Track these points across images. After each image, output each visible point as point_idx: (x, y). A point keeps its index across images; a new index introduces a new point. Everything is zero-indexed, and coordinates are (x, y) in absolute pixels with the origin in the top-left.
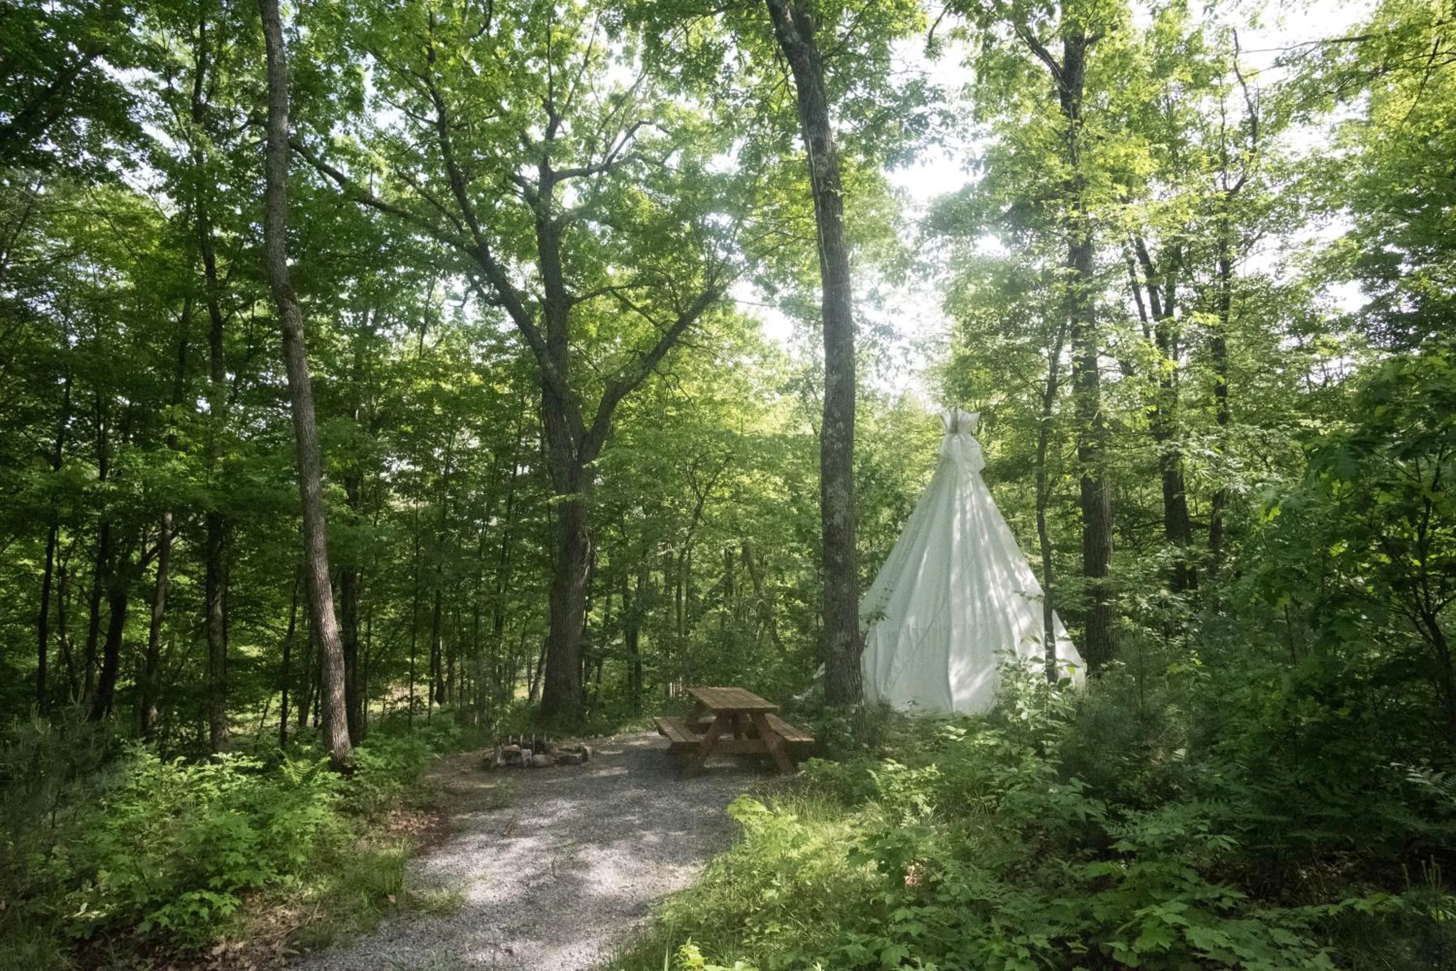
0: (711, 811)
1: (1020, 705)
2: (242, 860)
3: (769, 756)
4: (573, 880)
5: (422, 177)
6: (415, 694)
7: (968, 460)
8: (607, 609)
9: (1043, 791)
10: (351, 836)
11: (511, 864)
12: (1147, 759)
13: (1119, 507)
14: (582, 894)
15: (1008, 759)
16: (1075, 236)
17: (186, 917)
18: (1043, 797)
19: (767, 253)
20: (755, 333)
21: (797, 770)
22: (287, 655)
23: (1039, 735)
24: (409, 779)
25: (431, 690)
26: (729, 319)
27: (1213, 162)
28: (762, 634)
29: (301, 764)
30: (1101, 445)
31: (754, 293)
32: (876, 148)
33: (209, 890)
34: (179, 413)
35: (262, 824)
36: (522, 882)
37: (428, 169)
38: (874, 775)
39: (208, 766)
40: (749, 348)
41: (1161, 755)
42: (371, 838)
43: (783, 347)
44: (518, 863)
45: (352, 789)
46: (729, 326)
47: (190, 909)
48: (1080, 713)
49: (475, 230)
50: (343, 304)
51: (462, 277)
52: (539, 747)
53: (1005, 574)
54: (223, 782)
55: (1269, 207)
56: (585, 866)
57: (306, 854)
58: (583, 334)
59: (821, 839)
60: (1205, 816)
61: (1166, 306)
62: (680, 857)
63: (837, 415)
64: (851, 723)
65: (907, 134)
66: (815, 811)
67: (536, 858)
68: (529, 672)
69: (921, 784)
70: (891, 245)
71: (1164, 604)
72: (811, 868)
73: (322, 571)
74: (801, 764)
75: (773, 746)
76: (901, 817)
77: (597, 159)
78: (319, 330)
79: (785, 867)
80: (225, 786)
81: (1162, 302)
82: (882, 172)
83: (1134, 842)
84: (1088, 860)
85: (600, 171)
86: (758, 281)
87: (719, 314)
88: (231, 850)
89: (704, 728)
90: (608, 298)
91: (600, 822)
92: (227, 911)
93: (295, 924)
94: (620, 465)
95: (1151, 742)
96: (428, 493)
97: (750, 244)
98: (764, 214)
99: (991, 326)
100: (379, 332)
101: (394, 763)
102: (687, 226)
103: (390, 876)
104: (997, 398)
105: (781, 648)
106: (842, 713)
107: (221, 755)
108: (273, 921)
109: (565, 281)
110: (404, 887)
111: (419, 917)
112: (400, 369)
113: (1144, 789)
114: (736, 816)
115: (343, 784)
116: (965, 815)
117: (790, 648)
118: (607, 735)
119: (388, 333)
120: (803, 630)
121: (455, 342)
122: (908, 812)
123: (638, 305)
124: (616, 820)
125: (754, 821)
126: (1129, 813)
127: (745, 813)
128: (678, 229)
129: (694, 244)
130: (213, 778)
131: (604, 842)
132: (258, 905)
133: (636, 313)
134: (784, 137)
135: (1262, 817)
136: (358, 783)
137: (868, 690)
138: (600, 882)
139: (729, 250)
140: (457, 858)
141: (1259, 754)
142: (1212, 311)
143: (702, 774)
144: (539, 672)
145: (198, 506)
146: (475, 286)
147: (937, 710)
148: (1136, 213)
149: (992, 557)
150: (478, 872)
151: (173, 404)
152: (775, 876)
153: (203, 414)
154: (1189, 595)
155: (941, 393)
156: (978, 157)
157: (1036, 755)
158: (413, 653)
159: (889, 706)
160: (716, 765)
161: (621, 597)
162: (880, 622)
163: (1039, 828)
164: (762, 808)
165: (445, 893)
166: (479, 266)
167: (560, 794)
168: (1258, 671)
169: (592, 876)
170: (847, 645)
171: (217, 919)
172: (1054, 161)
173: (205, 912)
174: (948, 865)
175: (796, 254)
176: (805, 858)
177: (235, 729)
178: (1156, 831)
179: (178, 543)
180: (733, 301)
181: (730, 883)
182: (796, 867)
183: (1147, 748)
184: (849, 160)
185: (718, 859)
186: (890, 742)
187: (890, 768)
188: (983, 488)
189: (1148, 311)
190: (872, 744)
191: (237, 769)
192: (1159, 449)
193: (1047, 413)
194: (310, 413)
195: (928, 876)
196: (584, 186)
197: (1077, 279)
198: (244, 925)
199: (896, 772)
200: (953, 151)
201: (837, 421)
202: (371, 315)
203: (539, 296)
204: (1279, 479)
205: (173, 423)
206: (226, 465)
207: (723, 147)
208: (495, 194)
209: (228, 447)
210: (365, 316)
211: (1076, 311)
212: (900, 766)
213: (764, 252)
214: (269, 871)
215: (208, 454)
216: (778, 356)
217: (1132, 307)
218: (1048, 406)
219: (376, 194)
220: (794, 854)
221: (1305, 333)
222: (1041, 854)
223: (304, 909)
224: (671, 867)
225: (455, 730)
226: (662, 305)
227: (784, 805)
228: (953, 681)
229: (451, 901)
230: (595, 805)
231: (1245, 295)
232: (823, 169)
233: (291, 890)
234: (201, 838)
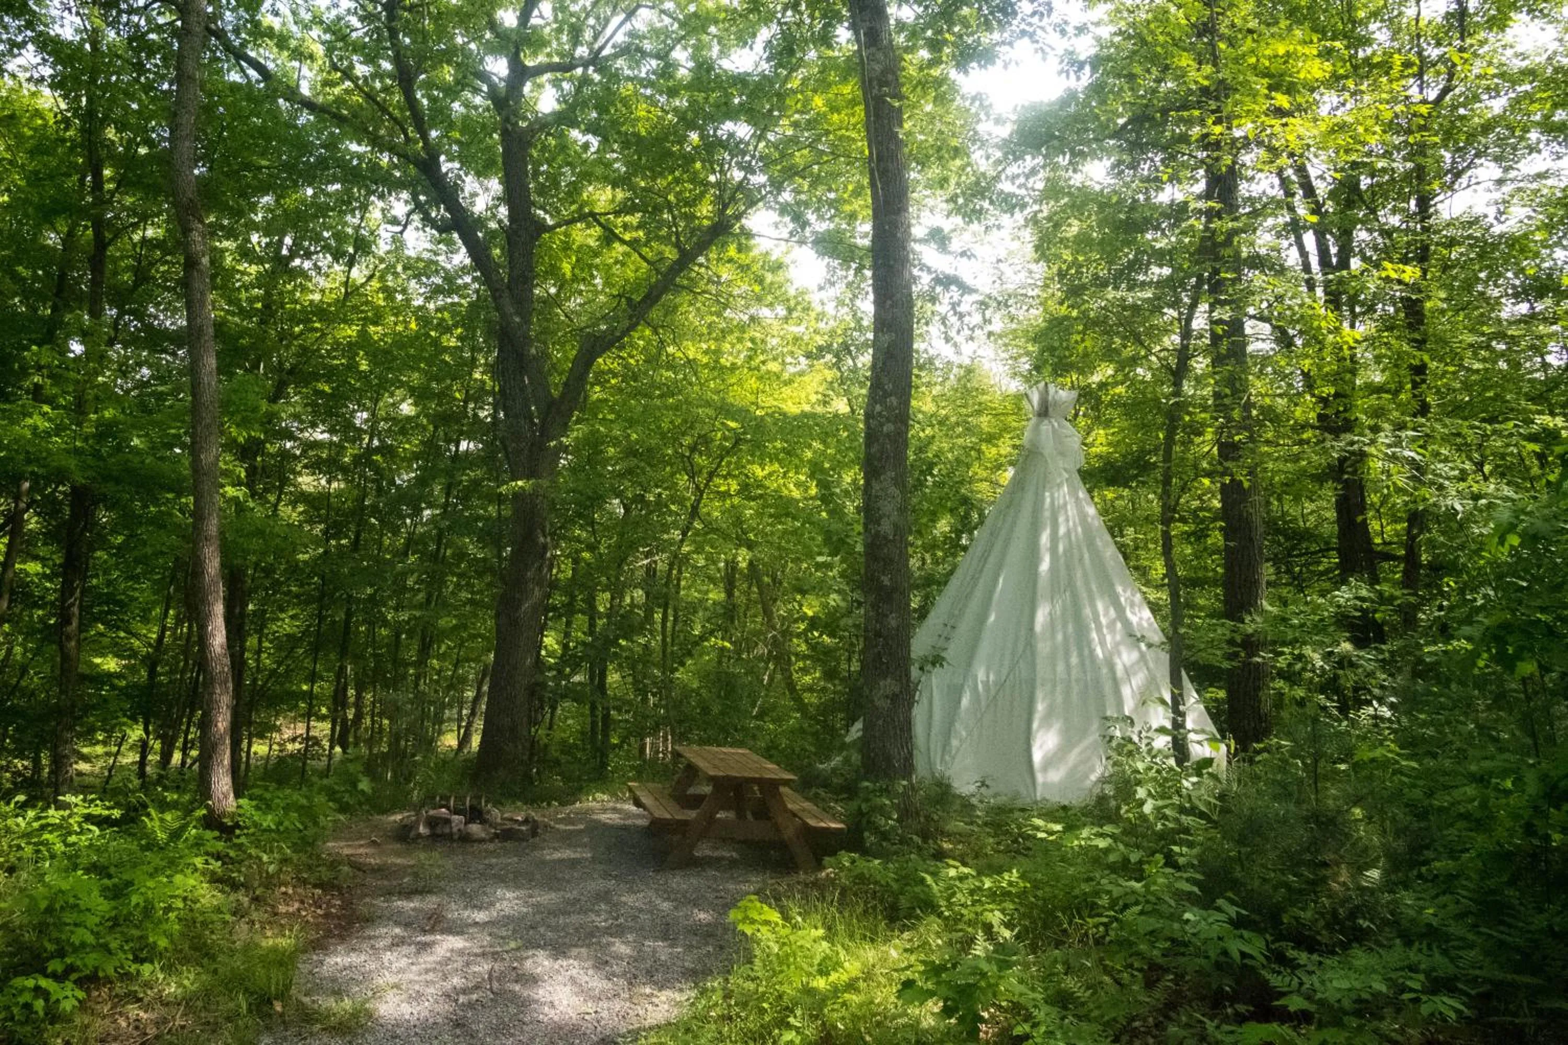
0: (702, 916)
1: (1141, 793)
2: (90, 939)
3: (782, 846)
4: (514, 998)
5: (361, 70)
6: (312, 733)
7: (1062, 454)
8: (567, 635)
9: (1175, 917)
10: (228, 917)
11: (434, 970)
12: (1324, 880)
13: (1274, 527)
14: (527, 1019)
15: (1125, 868)
16: (1217, 159)
17: (16, 1010)
18: (1176, 926)
19: (796, 174)
20: (780, 277)
21: (821, 867)
22: (152, 673)
23: (1167, 837)
24: (304, 844)
25: (333, 730)
26: (743, 258)
27: (1407, 64)
28: (771, 679)
29: (168, 817)
30: (1251, 439)
31: (776, 225)
32: (945, 42)
33: (46, 976)
34: (46, 356)
35: (117, 893)
36: (449, 996)
37: (370, 60)
38: (929, 879)
39: (51, 812)
40: (770, 298)
41: (1344, 875)
42: (252, 922)
43: (815, 298)
44: (443, 968)
45: (232, 854)
46: (744, 268)
47: (21, 1000)
48: (1225, 811)
49: (424, 136)
50: (255, 227)
51: (405, 195)
52: (476, 814)
53: (1112, 613)
54: (70, 834)
55: (1487, 128)
56: (533, 980)
57: (169, 935)
58: (553, 271)
59: (858, 965)
60: (1413, 969)
61: (1338, 255)
62: (659, 977)
63: (889, 387)
64: (897, 807)
65: (987, 26)
66: (849, 925)
67: (468, 964)
68: (460, 713)
69: (996, 896)
70: (963, 168)
71: (1344, 662)
72: (844, 1004)
73: (213, 565)
74: (827, 860)
75: (789, 832)
76: (970, 941)
77: (582, 51)
78: (222, 258)
79: (808, 1000)
80: (73, 839)
81: (1333, 250)
82: (953, 74)
83: (1308, 998)
84: (1241, 1019)
85: (586, 67)
86: (784, 209)
87: (732, 251)
88: (76, 925)
89: (696, 801)
90: (589, 226)
91: (553, 921)
92: (67, 1005)
93: (152, 1031)
94: (594, 443)
95: (1329, 857)
96: (344, 470)
97: (775, 162)
98: (795, 125)
99: (1096, 277)
100: (297, 262)
101: (286, 823)
102: (694, 137)
103: (276, 975)
104: (1104, 372)
105: (798, 699)
106: (886, 791)
107: (69, 798)
108: (124, 1024)
109: (533, 204)
110: (293, 991)
111: (311, 1034)
112: (320, 311)
113: (1322, 923)
114: (740, 927)
115: (220, 846)
116: (1058, 944)
117: (810, 699)
118: (562, 804)
119: (307, 265)
120: (830, 675)
121: (390, 277)
122: (980, 935)
123: (627, 237)
124: (574, 919)
125: (765, 933)
126: (1303, 957)
127: (753, 922)
128: (682, 140)
129: (703, 161)
130: (57, 827)
131: (559, 950)
132: (105, 1002)
133: (625, 248)
134: (825, 26)
135: (1499, 975)
136: (240, 847)
137: (919, 762)
138: (552, 1005)
139: (749, 169)
140: (363, 958)
141: (1491, 883)
142: (1405, 260)
143: (691, 863)
144: (473, 713)
145: (60, 476)
146: (419, 207)
147: (1016, 796)
148: (1302, 131)
149: (1094, 587)
150: (392, 979)
151: (39, 345)
152: (792, 1011)
153: (77, 359)
154: (1382, 652)
155: (1025, 365)
156: (1082, 58)
157: (1166, 865)
158: (313, 678)
159: (949, 786)
160: (708, 853)
161: (586, 618)
162: (938, 669)
163: (1167, 970)
164: (775, 916)
165: (347, 1004)
166: (427, 183)
167: (502, 880)
168: (1487, 764)
169: (541, 993)
170: (894, 698)
171: (54, 1016)
172: (1185, 60)
173: (39, 1004)
174: (1040, 1014)
175: (835, 175)
176: (836, 991)
177: (83, 766)
178: (1345, 985)
179: (32, 522)
180: (749, 235)
181: (730, 1018)
182: (824, 1001)
183: (1325, 865)
184: (908, 57)
185: (715, 983)
186: (949, 835)
187: (952, 873)
188: (1082, 494)
189: (1314, 261)
190: (925, 836)
191: (88, 818)
192: (1337, 447)
193: (1177, 394)
194: (211, 362)
195: (1011, 1028)
196: (566, 86)
197: (1219, 215)
198: (87, 1027)
199: (962, 878)
200: (1047, 50)
201: (887, 395)
202: (288, 241)
203: (500, 222)
204: (1511, 494)
205: (39, 368)
206: (99, 423)
207: (744, 39)
208: (452, 92)
209: (103, 401)
210: (281, 242)
211: (1217, 258)
212: (966, 870)
213: (792, 172)
214: (121, 955)
215: (79, 409)
216: (807, 309)
217: (1292, 257)
218: (1177, 384)
219: (305, 90)
220: (820, 983)
221: (1541, 296)
222: (1169, 1008)
223: (163, 1011)
224: (648, 991)
225: (364, 785)
226: (658, 238)
227: (805, 915)
228: (1037, 756)
229: (355, 1015)
230: (547, 898)
231: (1452, 243)
232: (878, 68)
233: (147, 985)
234: (43, 905)
